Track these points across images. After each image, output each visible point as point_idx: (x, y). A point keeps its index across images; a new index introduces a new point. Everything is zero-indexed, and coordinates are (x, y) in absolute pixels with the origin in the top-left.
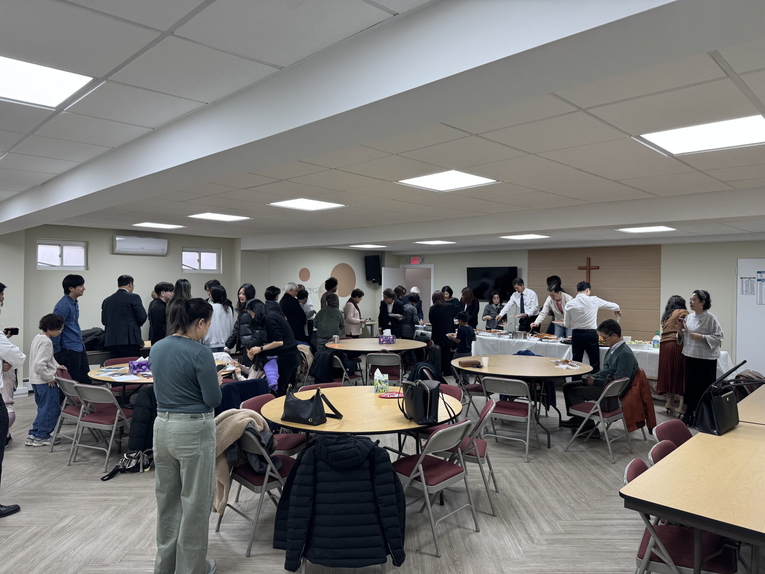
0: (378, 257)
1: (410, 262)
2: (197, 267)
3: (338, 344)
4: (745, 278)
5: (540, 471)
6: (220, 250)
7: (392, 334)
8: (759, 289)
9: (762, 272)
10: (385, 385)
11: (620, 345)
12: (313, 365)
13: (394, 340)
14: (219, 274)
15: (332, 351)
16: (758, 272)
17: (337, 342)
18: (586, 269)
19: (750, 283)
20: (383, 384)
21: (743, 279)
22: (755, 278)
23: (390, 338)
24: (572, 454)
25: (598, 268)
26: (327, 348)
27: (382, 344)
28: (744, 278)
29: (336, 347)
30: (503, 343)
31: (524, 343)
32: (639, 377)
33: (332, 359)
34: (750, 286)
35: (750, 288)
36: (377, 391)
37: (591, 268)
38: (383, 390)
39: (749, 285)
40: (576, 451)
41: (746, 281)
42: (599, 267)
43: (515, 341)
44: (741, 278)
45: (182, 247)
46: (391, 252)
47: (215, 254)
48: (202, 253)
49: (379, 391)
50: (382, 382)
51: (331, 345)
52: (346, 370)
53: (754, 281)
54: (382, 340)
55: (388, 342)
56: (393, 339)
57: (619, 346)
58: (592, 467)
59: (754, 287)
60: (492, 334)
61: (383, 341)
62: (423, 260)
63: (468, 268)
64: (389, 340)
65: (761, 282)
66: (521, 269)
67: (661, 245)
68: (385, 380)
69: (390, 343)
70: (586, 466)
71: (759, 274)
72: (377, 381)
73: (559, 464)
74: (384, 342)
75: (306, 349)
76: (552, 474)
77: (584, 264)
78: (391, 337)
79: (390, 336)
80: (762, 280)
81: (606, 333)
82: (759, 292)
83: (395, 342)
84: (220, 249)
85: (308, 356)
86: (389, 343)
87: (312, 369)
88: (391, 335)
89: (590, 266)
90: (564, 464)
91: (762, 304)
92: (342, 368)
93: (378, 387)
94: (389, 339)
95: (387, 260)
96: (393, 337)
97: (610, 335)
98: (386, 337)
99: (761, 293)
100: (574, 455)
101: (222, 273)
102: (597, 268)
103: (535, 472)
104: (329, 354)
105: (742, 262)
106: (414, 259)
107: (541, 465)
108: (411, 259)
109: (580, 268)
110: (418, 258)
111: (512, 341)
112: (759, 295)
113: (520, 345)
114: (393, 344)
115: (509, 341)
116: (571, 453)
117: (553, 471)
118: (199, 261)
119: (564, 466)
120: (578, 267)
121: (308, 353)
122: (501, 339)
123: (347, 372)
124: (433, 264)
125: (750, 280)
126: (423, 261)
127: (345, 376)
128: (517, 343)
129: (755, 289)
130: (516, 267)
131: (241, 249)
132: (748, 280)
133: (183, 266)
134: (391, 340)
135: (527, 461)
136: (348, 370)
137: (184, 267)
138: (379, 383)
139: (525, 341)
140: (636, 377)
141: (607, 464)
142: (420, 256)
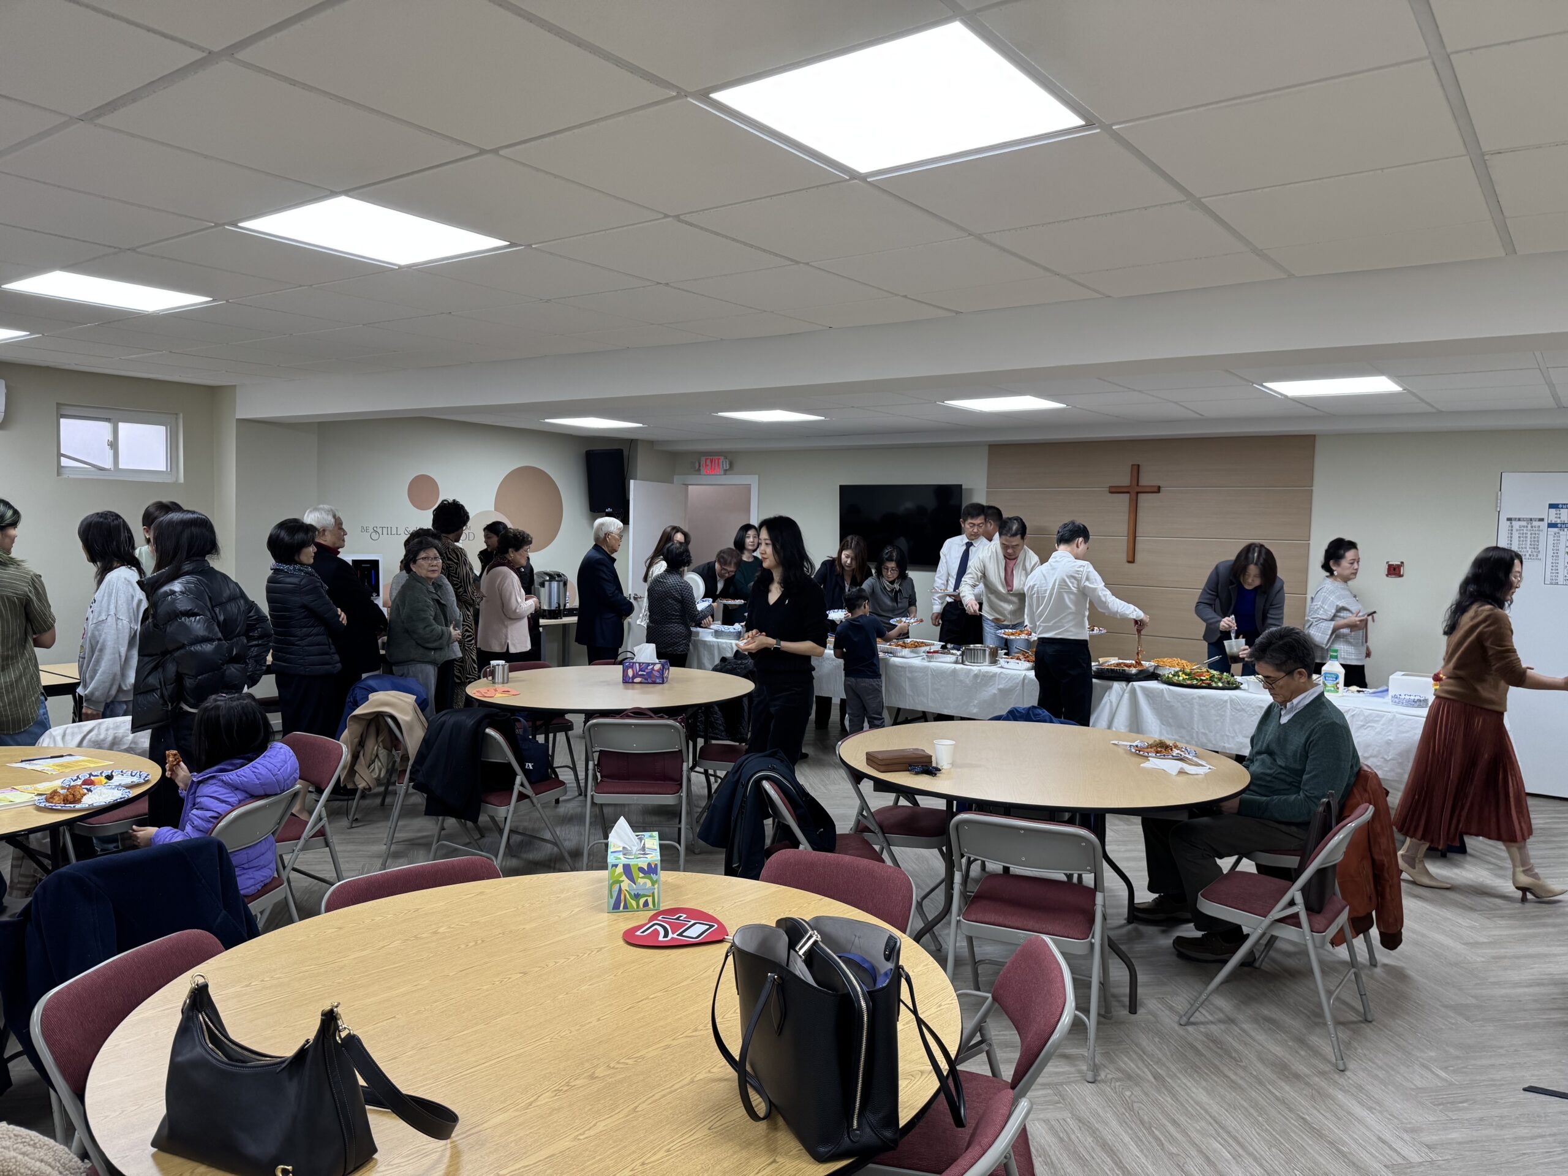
0: (620, 453)
1: (699, 470)
2: (108, 464)
3: (506, 687)
4: (1519, 520)
5: (1142, 1122)
6: (177, 418)
7: (658, 657)
8: (1550, 547)
9: (1560, 506)
10: (649, 883)
11: (1311, 698)
12: (421, 755)
13: (666, 675)
14: (176, 484)
15: (482, 712)
16: (1552, 506)
17: (500, 680)
18: (1128, 492)
19: (1529, 533)
20: (641, 881)
21: (1514, 522)
22: (1542, 520)
23: (653, 669)
24: (1207, 1035)
25: (1158, 490)
26: (470, 700)
27: (630, 685)
28: (1515, 519)
29: (498, 695)
30: (939, 674)
31: (995, 675)
32: (1366, 790)
33: (479, 740)
34: (1529, 539)
35: (1529, 543)
36: (616, 906)
37: (1139, 490)
38: (642, 901)
39: (1526, 537)
40: (1212, 1022)
41: (1520, 527)
42: (1162, 489)
43: (971, 670)
44: (1509, 519)
45: (57, 404)
46: (651, 443)
47: (162, 429)
48: (121, 425)
49: (625, 907)
50: (635, 872)
51: (483, 690)
52: (522, 767)
53: (1539, 527)
54: (630, 673)
55: (650, 678)
56: (662, 671)
57: (1307, 701)
58: (1289, 1091)
59: (1538, 541)
60: (912, 652)
61: (634, 677)
62: (731, 464)
63: (841, 487)
64: (650, 674)
65: (1556, 530)
66: (971, 490)
67: (1314, 436)
68: (649, 865)
69: (654, 683)
70: (1270, 1087)
71: (1553, 511)
72: (620, 869)
73: (1189, 1084)
74: (638, 680)
75: (403, 704)
76: (1184, 1132)
77: (1125, 480)
78: (657, 667)
79: (654, 664)
80: (1559, 525)
81: (1279, 667)
82: (1550, 553)
83: (667, 678)
84: (177, 414)
85: (410, 726)
86: (650, 681)
87: (418, 767)
88: (657, 661)
89: (1138, 485)
90: (1204, 1083)
91: (1557, 584)
92: (509, 765)
93: (620, 890)
94: (651, 672)
95: (642, 462)
96: (663, 666)
97: (1290, 673)
98: (644, 666)
99: (1556, 556)
100: (1215, 1041)
101: (182, 480)
102: (1156, 489)
103: (1131, 1129)
104: (470, 722)
105: (1510, 481)
106: (709, 462)
107: (1137, 1091)
108: (703, 462)
109: (1114, 490)
110: (719, 459)
111: (962, 669)
112: (1549, 561)
113: (982, 680)
114: (661, 686)
115: (954, 671)
116: (1202, 1029)
117: (1182, 1119)
118: (114, 445)
119: (1204, 1089)
120: (1110, 487)
121: (407, 718)
122: (933, 664)
123: (526, 772)
124: (757, 476)
125: (1529, 526)
126: (731, 469)
127: (521, 789)
128: (976, 676)
129: (1542, 547)
130: (961, 486)
131: (237, 417)
132: (1524, 523)
133: (62, 458)
134: (656, 674)
135: (1090, 1080)
136: (530, 766)
137: (64, 462)
138: (624, 878)
139: (994, 669)
140: (1355, 791)
141: (1323, 1074)
142: (724, 454)
